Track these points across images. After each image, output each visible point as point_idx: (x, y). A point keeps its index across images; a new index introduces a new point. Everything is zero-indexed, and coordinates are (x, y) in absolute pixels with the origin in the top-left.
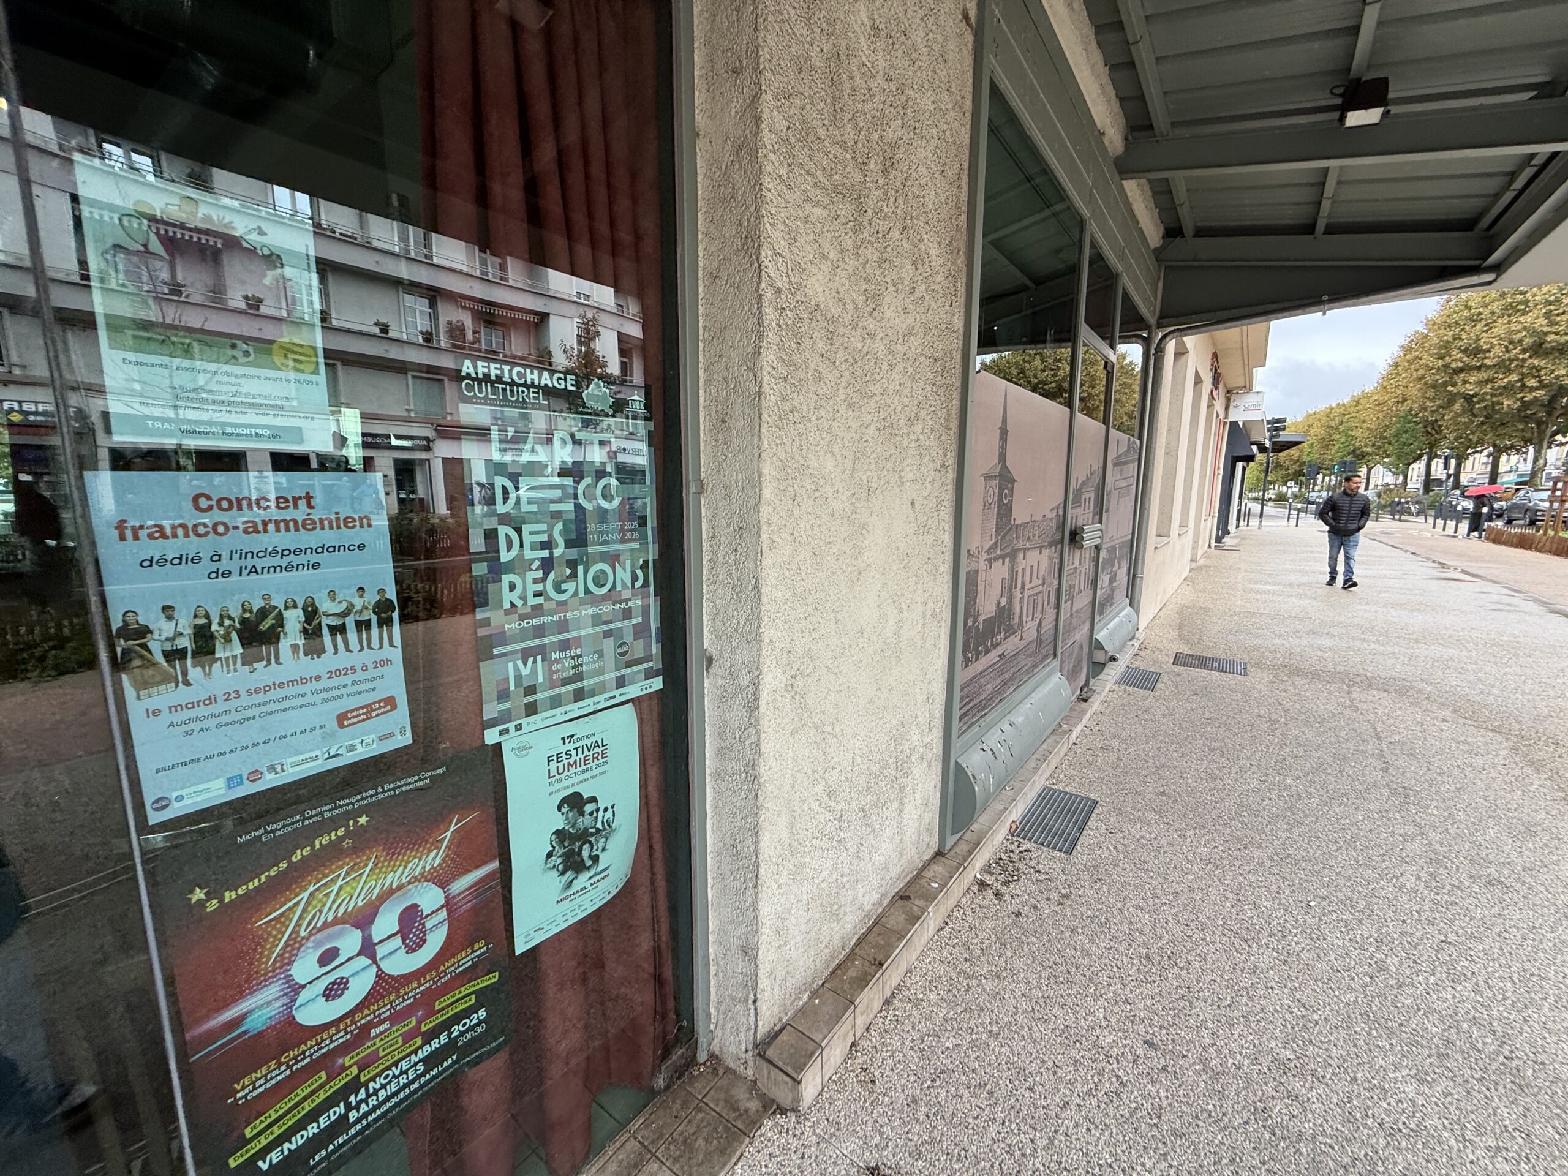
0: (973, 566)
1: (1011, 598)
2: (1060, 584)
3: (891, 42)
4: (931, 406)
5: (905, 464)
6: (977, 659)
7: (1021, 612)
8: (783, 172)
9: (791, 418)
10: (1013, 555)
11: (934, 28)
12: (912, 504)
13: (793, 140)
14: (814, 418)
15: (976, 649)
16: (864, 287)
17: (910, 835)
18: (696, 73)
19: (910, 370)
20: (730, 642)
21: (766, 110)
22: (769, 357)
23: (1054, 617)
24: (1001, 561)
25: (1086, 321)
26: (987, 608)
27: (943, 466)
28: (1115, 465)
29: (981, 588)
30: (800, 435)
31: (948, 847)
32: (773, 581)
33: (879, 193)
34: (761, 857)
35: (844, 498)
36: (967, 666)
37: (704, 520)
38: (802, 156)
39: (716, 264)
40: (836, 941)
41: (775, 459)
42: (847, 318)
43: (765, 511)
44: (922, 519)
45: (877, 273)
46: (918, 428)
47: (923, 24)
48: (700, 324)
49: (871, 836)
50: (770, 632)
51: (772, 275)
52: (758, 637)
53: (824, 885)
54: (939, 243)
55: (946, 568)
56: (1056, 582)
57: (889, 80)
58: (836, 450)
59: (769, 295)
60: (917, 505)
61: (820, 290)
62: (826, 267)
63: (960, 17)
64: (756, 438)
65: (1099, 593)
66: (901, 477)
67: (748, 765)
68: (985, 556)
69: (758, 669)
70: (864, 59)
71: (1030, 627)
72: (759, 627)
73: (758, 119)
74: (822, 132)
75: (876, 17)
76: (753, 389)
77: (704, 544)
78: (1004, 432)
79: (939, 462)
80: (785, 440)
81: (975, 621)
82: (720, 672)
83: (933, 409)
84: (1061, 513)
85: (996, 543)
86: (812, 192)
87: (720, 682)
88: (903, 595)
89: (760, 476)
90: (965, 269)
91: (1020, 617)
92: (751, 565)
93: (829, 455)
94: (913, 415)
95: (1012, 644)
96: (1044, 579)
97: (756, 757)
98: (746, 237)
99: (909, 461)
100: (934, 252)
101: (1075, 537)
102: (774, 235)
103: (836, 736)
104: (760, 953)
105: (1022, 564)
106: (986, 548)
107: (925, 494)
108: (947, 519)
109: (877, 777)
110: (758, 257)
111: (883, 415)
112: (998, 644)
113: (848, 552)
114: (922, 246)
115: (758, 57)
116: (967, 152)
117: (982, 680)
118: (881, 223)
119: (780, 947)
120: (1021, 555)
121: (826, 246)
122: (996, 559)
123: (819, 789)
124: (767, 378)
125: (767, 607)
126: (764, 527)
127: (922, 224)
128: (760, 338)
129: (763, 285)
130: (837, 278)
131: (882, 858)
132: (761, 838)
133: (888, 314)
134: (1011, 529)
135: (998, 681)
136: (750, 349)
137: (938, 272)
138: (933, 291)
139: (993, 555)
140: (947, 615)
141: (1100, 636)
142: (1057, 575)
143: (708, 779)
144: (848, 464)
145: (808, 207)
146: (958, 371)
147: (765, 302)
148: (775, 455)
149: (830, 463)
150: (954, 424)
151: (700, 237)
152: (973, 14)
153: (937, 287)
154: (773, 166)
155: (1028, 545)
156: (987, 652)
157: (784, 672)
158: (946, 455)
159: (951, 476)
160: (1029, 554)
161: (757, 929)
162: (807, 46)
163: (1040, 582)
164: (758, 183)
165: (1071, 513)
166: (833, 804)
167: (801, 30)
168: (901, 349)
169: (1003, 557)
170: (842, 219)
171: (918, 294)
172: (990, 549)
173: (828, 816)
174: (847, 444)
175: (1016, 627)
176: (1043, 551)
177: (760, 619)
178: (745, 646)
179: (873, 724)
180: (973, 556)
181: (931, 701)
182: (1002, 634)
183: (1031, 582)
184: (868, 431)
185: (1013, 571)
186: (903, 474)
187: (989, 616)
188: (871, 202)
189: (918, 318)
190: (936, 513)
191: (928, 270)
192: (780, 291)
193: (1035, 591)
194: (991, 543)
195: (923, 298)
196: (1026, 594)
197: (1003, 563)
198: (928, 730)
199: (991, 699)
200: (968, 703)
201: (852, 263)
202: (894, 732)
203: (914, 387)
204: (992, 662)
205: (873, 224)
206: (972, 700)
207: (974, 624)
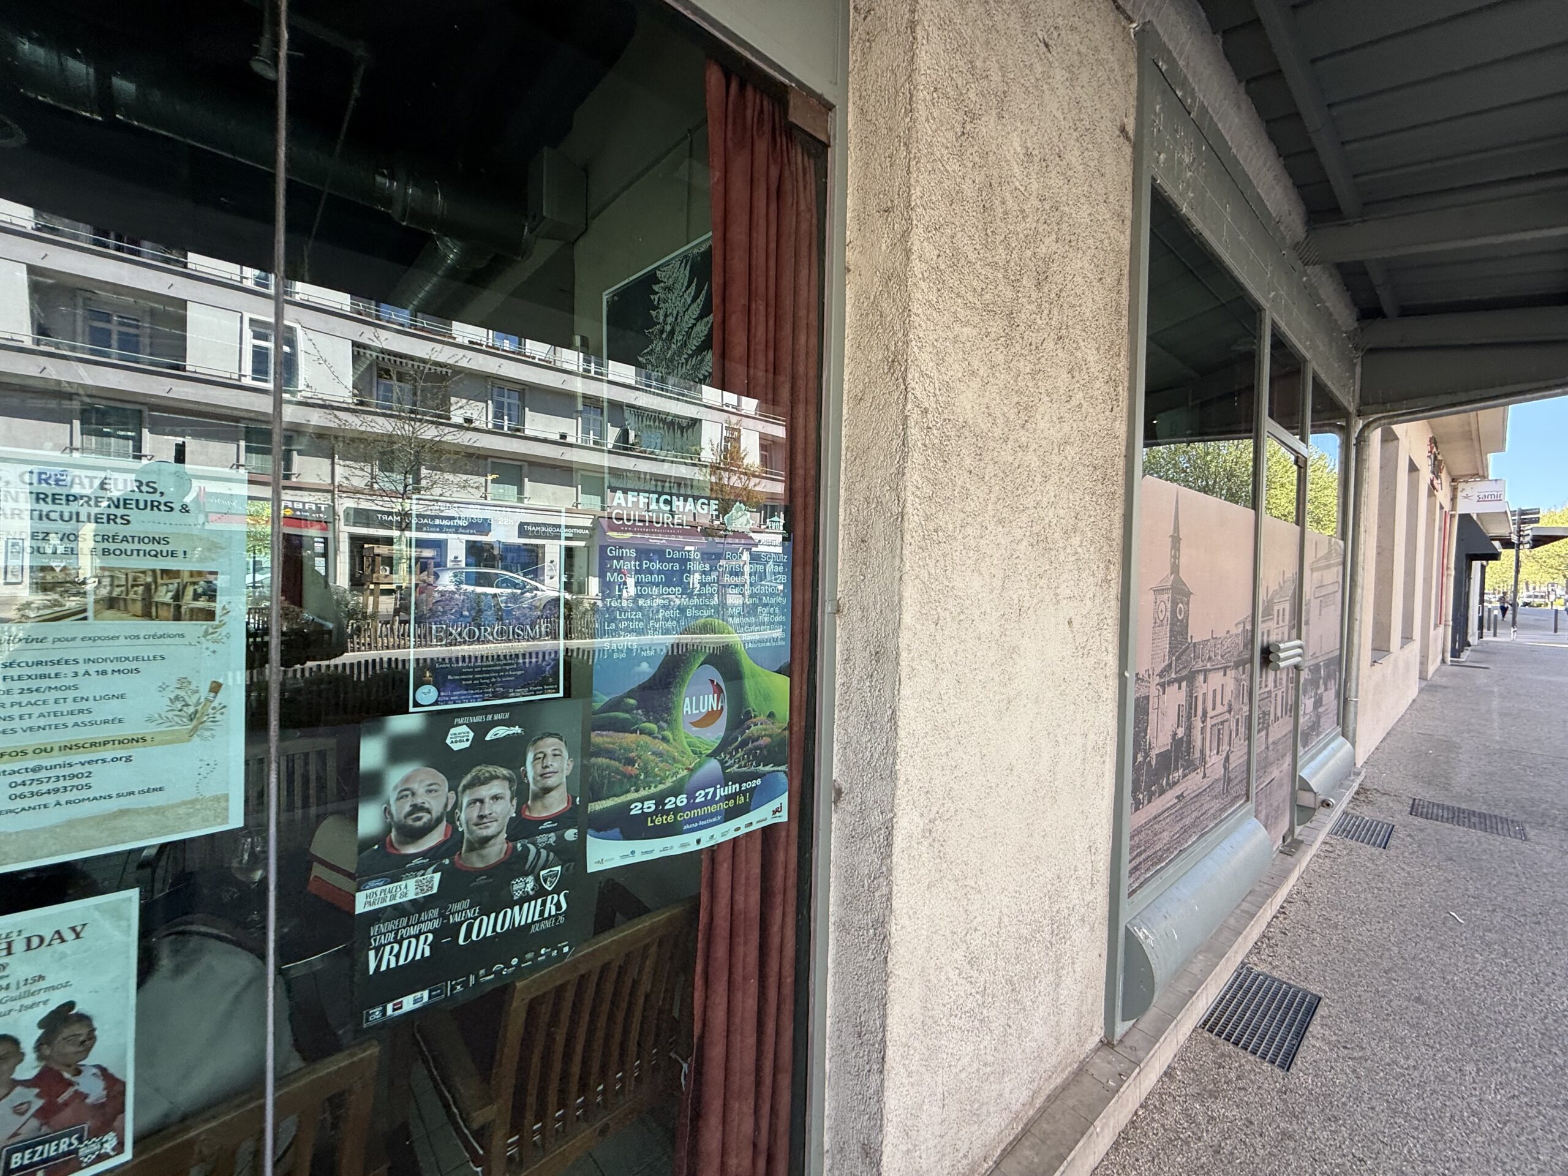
0: (1143, 692)
1: (1189, 729)
2: (1250, 710)
3: (1044, 164)
4: (1090, 516)
5: (1061, 579)
6: (1149, 801)
7: (1203, 744)
8: (933, 297)
9: (935, 538)
10: (1191, 678)
11: (1090, 146)
12: (1070, 623)
13: (943, 267)
14: (960, 537)
15: (1148, 788)
16: (1016, 399)
17: (1068, 1018)
18: (848, 215)
19: (1067, 480)
20: (862, 776)
21: (917, 242)
22: (913, 476)
23: (1246, 750)
24: (1176, 685)
25: (1271, 415)
26: (1160, 740)
27: (1107, 581)
28: (1312, 570)
29: (1153, 717)
30: (945, 555)
31: (1118, 1037)
32: (913, 713)
33: (1033, 307)
34: (888, 1034)
35: (993, 620)
36: (1137, 809)
37: (838, 641)
38: (952, 281)
39: (861, 387)
40: (977, 1152)
41: (918, 581)
42: (997, 432)
43: (905, 638)
44: (1081, 639)
45: (1030, 384)
46: (1076, 541)
47: (1078, 144)
48: (843, 445)
49: (1021, 1016)
50: (905, 769)
51: (919, 396)
52: (893, 776)
53: (963, 1075)
54: (1098, 349)
55: (1110, 693)
56: (1246, 708)
57: (1043, 199)
58: (984, 569)
59: (915, 416)
60: (1075, 625)
61: (969, 407)
62: (976, 384)
63: (1118, 133)
64: (897, 562)
65: (1301, 720)
66: (1056, 595)
67: (877, 921)
68: (1157, 680)
69: (892, 810)
70: (1017, 184)
71: (1215, 761)
72: (894, 763)
73: (908, 253)
74: (972, 257)
75: (1029, 145)
76: (895, 509)
77: (838, 666)
78: (1176, 540)
79: (1100, 575)
80: (928, 561)
81: (1147, 755)
82: (850, 808)
83: (1092, 519)
84: (1249, 627)
85: (1170, 665)
86: (962, 313)
87: (848, 820)
88: (1059, 726)
89: (900, 600)
90: (1127, 372)
91: (1202, 752)
92: (888, 694)
93: (975, 574)
94: (1070, 527)
95: (1193, 783)
96: (1230, 705)
97: (887, 913)
98: (893, 361)
99: (1065, 576)
100: (1092, 358)
101: (1268, 656)
102: (922, 357)
103: (980, 892)
104: (884, 1158)
105: (1203, 688)
106: (1158, 671)
107: (1085, 612)
108: (1110, 639)
109: (1027, 941)
110: (904, 380)
111: (1036, 529)
112: (1175, 784)
113: (997, 679)
114: (1079, 354)
115: (909, 195)
116: (1127, 258)
117: (1156, 826)
118: (1034, 335)
119: (908, 1151)
120: (1201, 678)
121: (976, 364)
122: (1170, 683)
123: (958, 955)
124: (910, 498)
125: (904, 741)
126: (904, 654)
127: (1079, 333)
128: (904, 457)
129: (909, 406)
130: (987, 394)
131: (1034, 1044)
132: (889, 1011)
133: (1042, 424)
134: (1188, 648)
135: (1177, 828)
136: (893, 470)
137: (1097, 378)
138: (1092, 397)
139: (1167, 679)
140: (1111, 748)
141: (1304, 773)
142: (1246, 700)
143: (831, 928)
144: (997, 583)
145: (957, 328)
146: (1121, 479)
147: (911, 422)
148: (917, 577)
149: (976, 583)
150: (1117, 535)
151: (846, 361)
152: (1131, 128)
153: (1096, 393)
154: (921, 292)
155: (1209, 666)
156: (1162, 792)
157: (922, 815)
158: (1108, 569)
159: (1115, 590)
160: (1211, 676)
161: (881, 1126)
162: (958, 180)
163: (1226, 708)
164: (907, 309)
165: (1261, 627)
166: (975, 974)
167: (953, 166)
168: (1057, 459)
169: (1179, 681)
170: (993, 336)
171: (1074, 402)
172: (1162, 672)
173: (968, 987)
174: (995, 562)
175: (1197, 762)
176: (1228, 672)
177: (895, 754)
178: (878, 783)
179: (1024, 877)
180: (1143, 680)
181: (1093, 851)
182: (1181, 771)
183: (1214, 709)
184: (1020, 547)
185: (1191, 697)
186: (1058, 591)
187: (1163, 750)
188: (1024, 316)
189: (1075, 427)
190: (1098, 633)
191: (1086, 376)
192: (926, 411)
193: (1220, 719)
194: (1163, 665)
195: (1080, 406)
196: (1209, 723)
197: (1180, 688)
198: (1089, 886)
199: (1168, 849)
200: (1140, 854)
201: (1003, 377)
202: (1049, 887)
203: (1071, 497)
204: (1168, 805)
205: (1026, 337)
206: (1145, 851)
207: (1145, 759)
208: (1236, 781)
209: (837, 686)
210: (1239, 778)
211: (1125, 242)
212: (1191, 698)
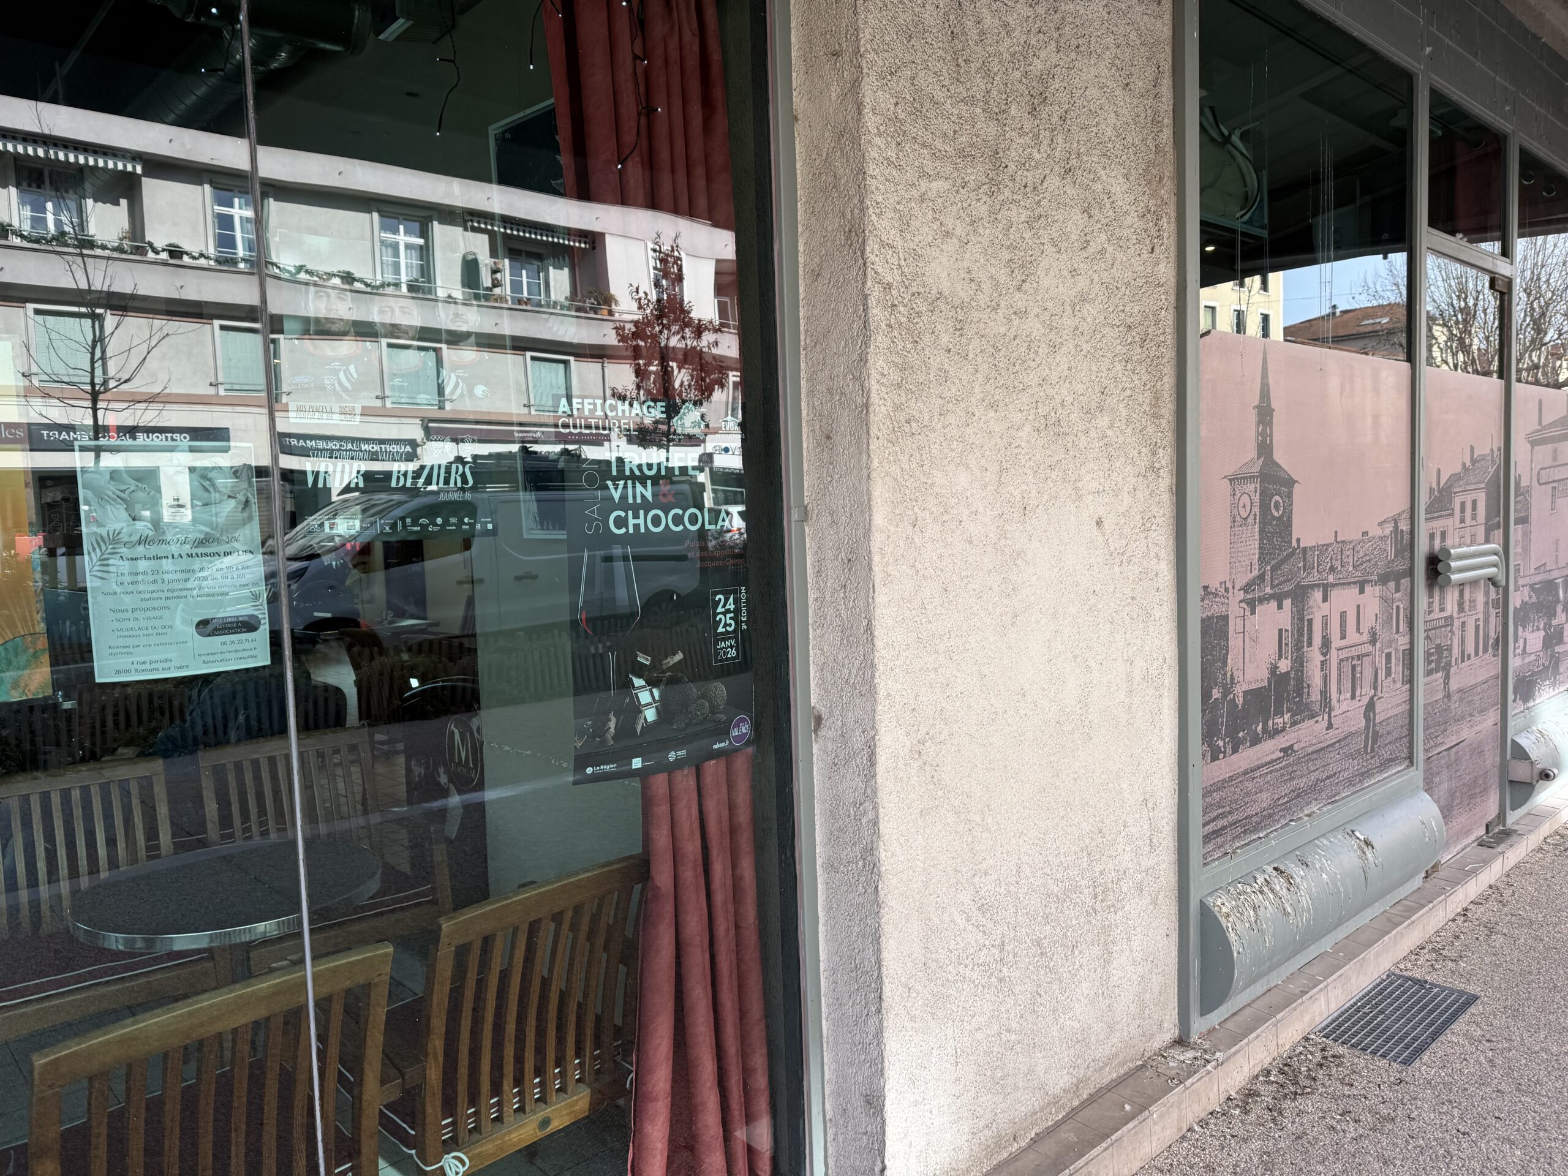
0: (1216, 610)
1: (1300, 662)
2: (1412, 643)
4: (1124, 390)
5: (1084, 470)
6: (1235, 750)
8: (891, 153)
9: (907, 429)
10: (1300, 595)
12: (1099, 523)
13: (902, 116)
14: (939, 427)
16: (1008, 257)
17: (1125, 1003)
18: (794, 54)
19: (1086, 347)
20: (841, 697)
21: (869, 93)
22: (878, 363)
23: (1404, 697)
24: (1274, 603)
25: (1434, 222)
26: (1251, 673)
27: (1152, 469)
28: (1534, 443)
29: (1235, 642)
30: (920, 448)
31: (1194, 1033)
32: (890, 623)
33: (1027, 140)
34: (884, 969)
35: (987, 520)
37: (809, 552)
38: (915, 129)
39: (817, 260)
40: (1004, 1127)
41: (888, 479)
42: (983, 299)
43: (877, 539)
44: (1117, 544)
45: (1027, 235)
46: (1103, 421)
48: (801, 328)
49: (1055, 987)
50: (885, 683)
51: (880, 270)
52: (873, 689)
53: (979, 1036)
54: (1126, 176)
56: (1403, 640)
58: (972, 462)
59: (875, 293)
60: (1106, 524)
61: (945, 274)
62: (951, 245)
64: (864, 458)
65: (1514, 663)
66: (1076, 489)
67: (865, 850)
68: (1241, 595)
69: (873, 728)
71: (1350, 709)
72: (873, 677)
73: (859, 106)
74: (939, 96)
76: (860, 400)
77: (809, 580)
78: (1265, 414)
79: (1142, 463)
80: (900, 456)
81: (1227, 691)
82: (830, 734)
83: (1128, 393)
84: (1404, 526)
85: (1262, 577)
86: (930, 166)
87: (830, 747)
88: (1091, 648)
89: (869, 500)
90: (1173, 199)
91: (1325, 693)
92: (863, 603)
93: (961, 468)
94: (1094, 405)
95: (1309, 734)
96: (1373, 634)
98: (850, 231)
99: (1089, 466)
100: (1118, 187)
101: (1435, 566)
102: (883, 226)
104: (887, 1103)
105: (1321, 609)
106: (1241, 581)
107: (1122, 509)
108: (1162, 543)
109: (1060, 900)
110: (863, 253)
111: (1042, 411)
112: (1277, 732)
113: (997, 588)
114: (1098, 187)
115: (858, 40)
117: (1250, 784)
118: (1030, 174)
120: (1318, 595)
121: (950, 222)
122: (1261, 600)
124: (874, 388)
125: (883, 654)
126: (876, 559)
127: (1096, 159)
128: (866, 343)
129: (869, 284)
130: (968, 255)
131: (1076, 1025)
132: (883, 944)
133: (1046, 282)
134: (1292, 554)
135: (1284, 789)
136: (856, 357)
137: (1127, 213)
138: (1120, 239)
139: (1257, 594)
141: (1524, 738)
142: (1403, 627)
143: (820, 871)
144: (992, 477)
145: (924, 184)
146: (1170, 338)
147: (872, 302)
148: (887, 474)
149: (963, 479)
150: (1168, 409)
153: (1126, 232)
154: (878, 150)
155: (1331, 579)
156: (1256, 741)
158: (1154, 454)
159: (1166, 480)
160: (1334, 594)
161: (882, 1067)
163: (1365, 637)
164: (862, 172)
165: (1426, 527)
168: (1069, 322)
169: (1279, 597)
170: (972, 185)
171: (1093, 248)
172: (1249, 585)
173: (981, 938)
174: (988, 453)
176: (1368, 588)
177: (873, 666)
178: (858, 700)
179: (1049, 823)
180: (1216, 595)
181: (1150, 805)
182: (1287, 717)
183: (1343, 637)
184: (1020, 434)
185: (1301, 619)
186: (1080, 485)
187: (1255, 686)
188: (1014, 154)
189: (1096, 278)
190: (1143, 535)
191: (1111, 213)
192: (890, 286)
193: (1354, 652)
194: (1250, 576)
195: (1103, 252)
196: (1334, 656)
197: (1280, 607)
198: (1147, 849)
199: (1270, 816)
200: (1223, 816)
201: (987, 232)
202: (1087, 841)
203: (1094, 368)
204: (1268, 759)
205: (1018, 179)
206: (1230, 813)
207: (1225, 695)
208: (1390, 738)
209: (810, 603)
210: (1395, 735)
211: (1164, 29)
212: (1302, 624)
